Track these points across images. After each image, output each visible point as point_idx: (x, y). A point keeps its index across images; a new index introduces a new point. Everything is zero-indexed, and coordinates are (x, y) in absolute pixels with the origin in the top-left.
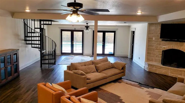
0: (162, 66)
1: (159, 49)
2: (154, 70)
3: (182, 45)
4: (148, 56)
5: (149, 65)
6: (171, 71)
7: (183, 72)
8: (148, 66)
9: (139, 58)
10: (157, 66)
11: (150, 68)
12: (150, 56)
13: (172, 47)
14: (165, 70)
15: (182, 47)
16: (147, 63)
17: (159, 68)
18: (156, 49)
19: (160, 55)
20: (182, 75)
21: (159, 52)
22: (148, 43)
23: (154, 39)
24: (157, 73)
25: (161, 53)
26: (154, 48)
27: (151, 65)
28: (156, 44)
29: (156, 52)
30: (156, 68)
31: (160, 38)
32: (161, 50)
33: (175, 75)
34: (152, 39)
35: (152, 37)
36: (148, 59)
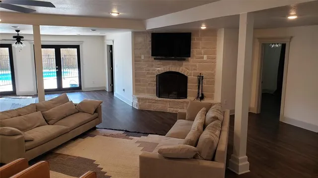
0: (158, 98)
1: (152, 74)
2: (146, 106)
3: (181, 65)
4: (136, 85)
5: (139, 99)
6: (169, 105)
7: (185, 105)
8: (138, 101)
9: (124, 90)
10: (151, 99)
11: (142, 104)
12: (139, 85)
13: (169, 68)
14: (162, 105)
15: (181, 68)
16: (135, 96)
17: (153, 103)
18: (148, 73)
19: (154, 83)
20: (184, 109)
21: (151, 77)
22: (135, 64)
23: (143, 58)
24: (152, 110)
25: (155, 79)
26: (144, 71)
27: (142, 99)
28: (147, 65)
29: (147, 78)
30: (149, 102)
31: (152, 56)
32: (154, 74)
33: (175, 109)
34: (141, 57)
35: (141, 54)
36: (137, 90)
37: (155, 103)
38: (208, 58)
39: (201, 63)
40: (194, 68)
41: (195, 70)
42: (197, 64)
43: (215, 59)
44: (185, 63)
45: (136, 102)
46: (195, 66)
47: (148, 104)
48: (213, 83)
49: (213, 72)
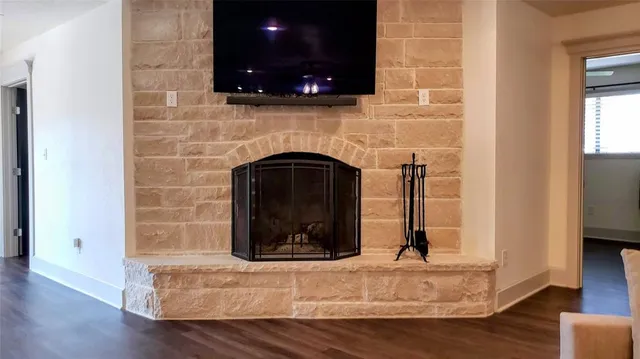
0: (244, 265)
1: (211, 165)
2: (195, 304)
4: (140, 216)
5: (159, 276)
6: (300, 287)
7: (365, 280)
8: (155, 285)
9: (78, 243)
10: (218, 272)
11: (173, 296)
12: (156, 215)
13: (287, 141)
14: (266, 290)
16: (143, 265)
17: (227, 285)
18: (194, 165)
19: (223, 202)
20: (359, 298)
21: (209, 180)
22: (137, 130)
23: (171, 99)
24: (221, 317)
25: (227, 187)
26: (177, 157)
27: (176, 274)
28: (190, 132)
29: (192, 184)
30: (206, 286)
31: (218, 88)
32: (222, 167)
33: (326, 303)
34: (162, 98)
35: (162, 86)
36: (144, 236)
37: (236, 284)
38: (434, 98)
39: (410, 120)
40: (381, 136)
41: (387, 144)
42: (396, 122)
43: (459, 101)
44: (346, 119)
45: (144, 287)
46: (388, 129)
47: (203, 291)
48: (454, 190)
49: (452, 150)
